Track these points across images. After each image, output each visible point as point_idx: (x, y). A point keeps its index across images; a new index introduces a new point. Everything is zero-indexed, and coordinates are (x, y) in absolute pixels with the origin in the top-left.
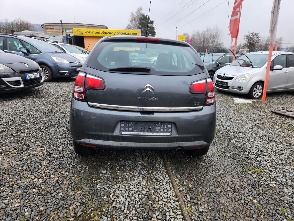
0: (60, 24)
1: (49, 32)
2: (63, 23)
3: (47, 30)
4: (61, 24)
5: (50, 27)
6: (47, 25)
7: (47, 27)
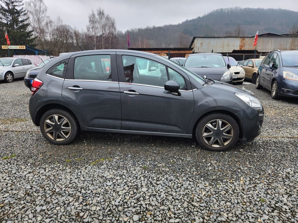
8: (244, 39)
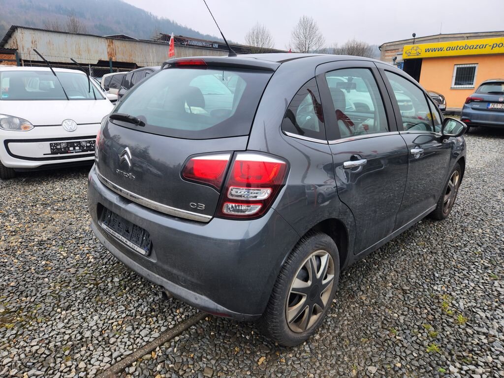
0: (410, 41)
1: (389, 56)
2: (416, 38)
3: (387, 54)
4: (413, 40)
5: (393, 48)
6: (388, 44)
7: (388, 48)
8: (112, 42)
